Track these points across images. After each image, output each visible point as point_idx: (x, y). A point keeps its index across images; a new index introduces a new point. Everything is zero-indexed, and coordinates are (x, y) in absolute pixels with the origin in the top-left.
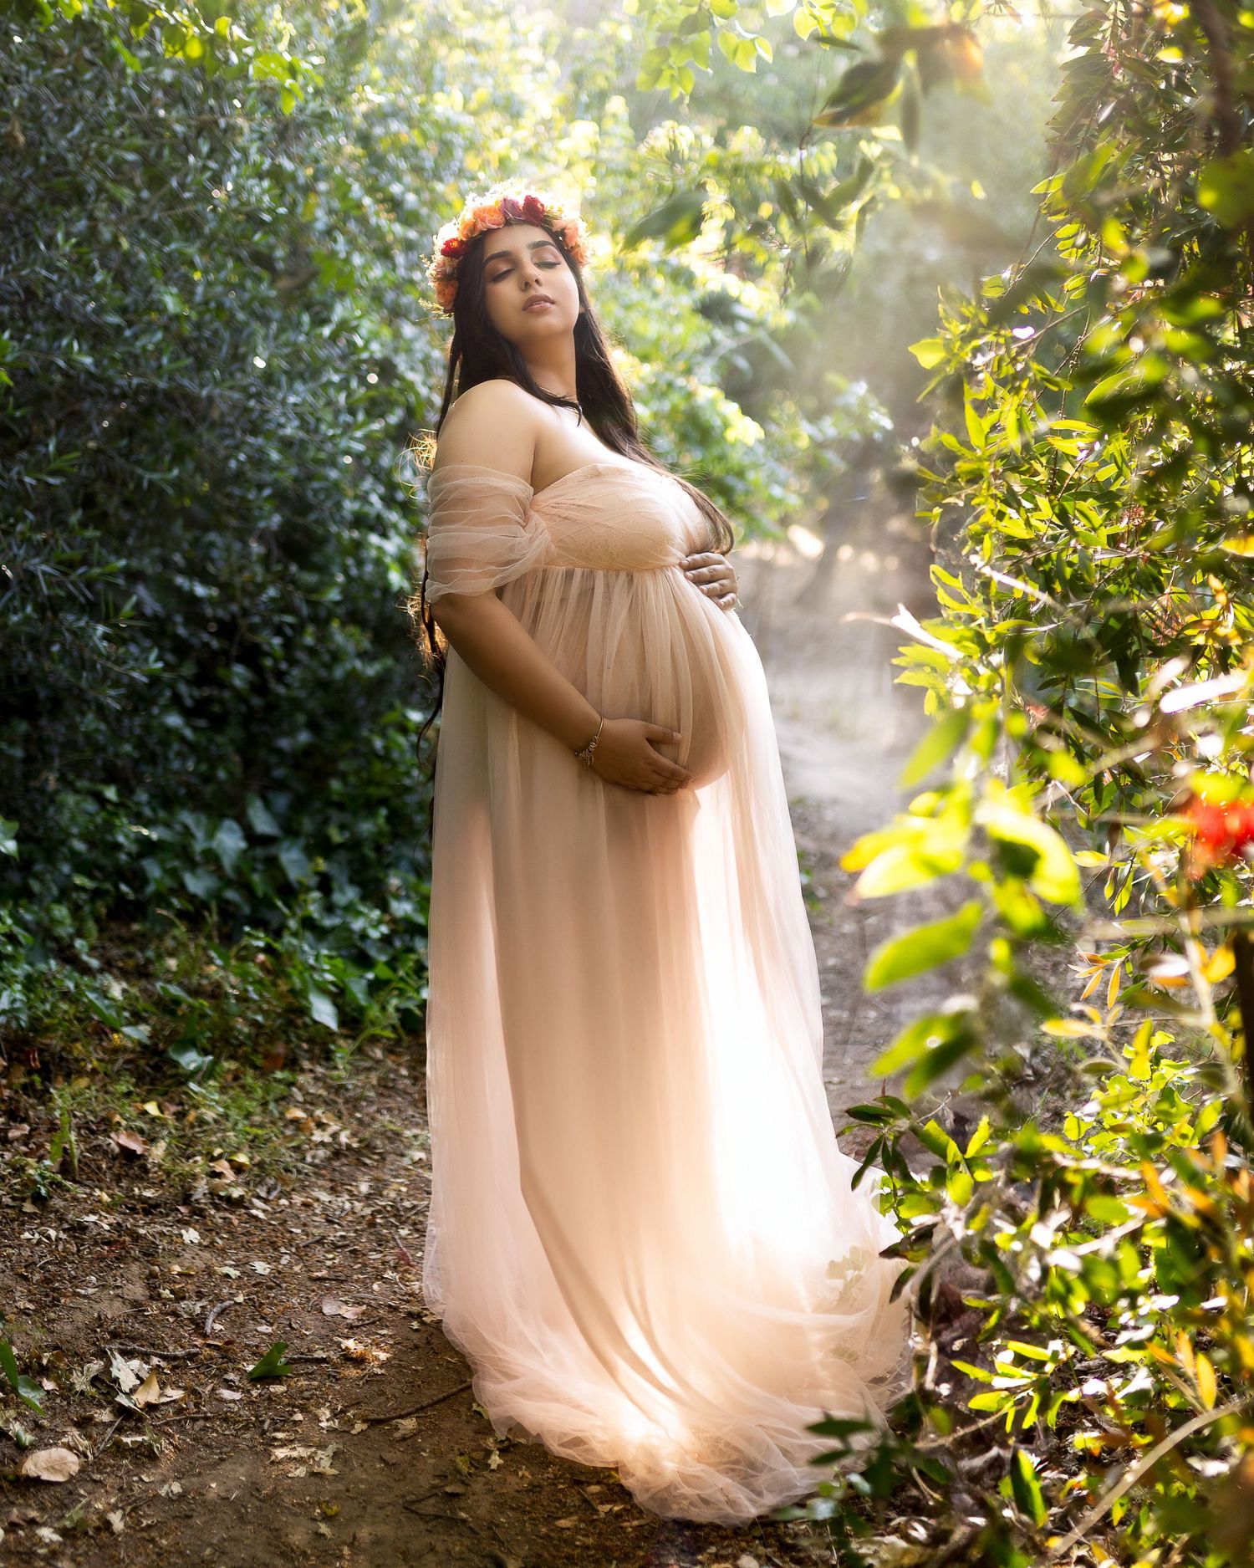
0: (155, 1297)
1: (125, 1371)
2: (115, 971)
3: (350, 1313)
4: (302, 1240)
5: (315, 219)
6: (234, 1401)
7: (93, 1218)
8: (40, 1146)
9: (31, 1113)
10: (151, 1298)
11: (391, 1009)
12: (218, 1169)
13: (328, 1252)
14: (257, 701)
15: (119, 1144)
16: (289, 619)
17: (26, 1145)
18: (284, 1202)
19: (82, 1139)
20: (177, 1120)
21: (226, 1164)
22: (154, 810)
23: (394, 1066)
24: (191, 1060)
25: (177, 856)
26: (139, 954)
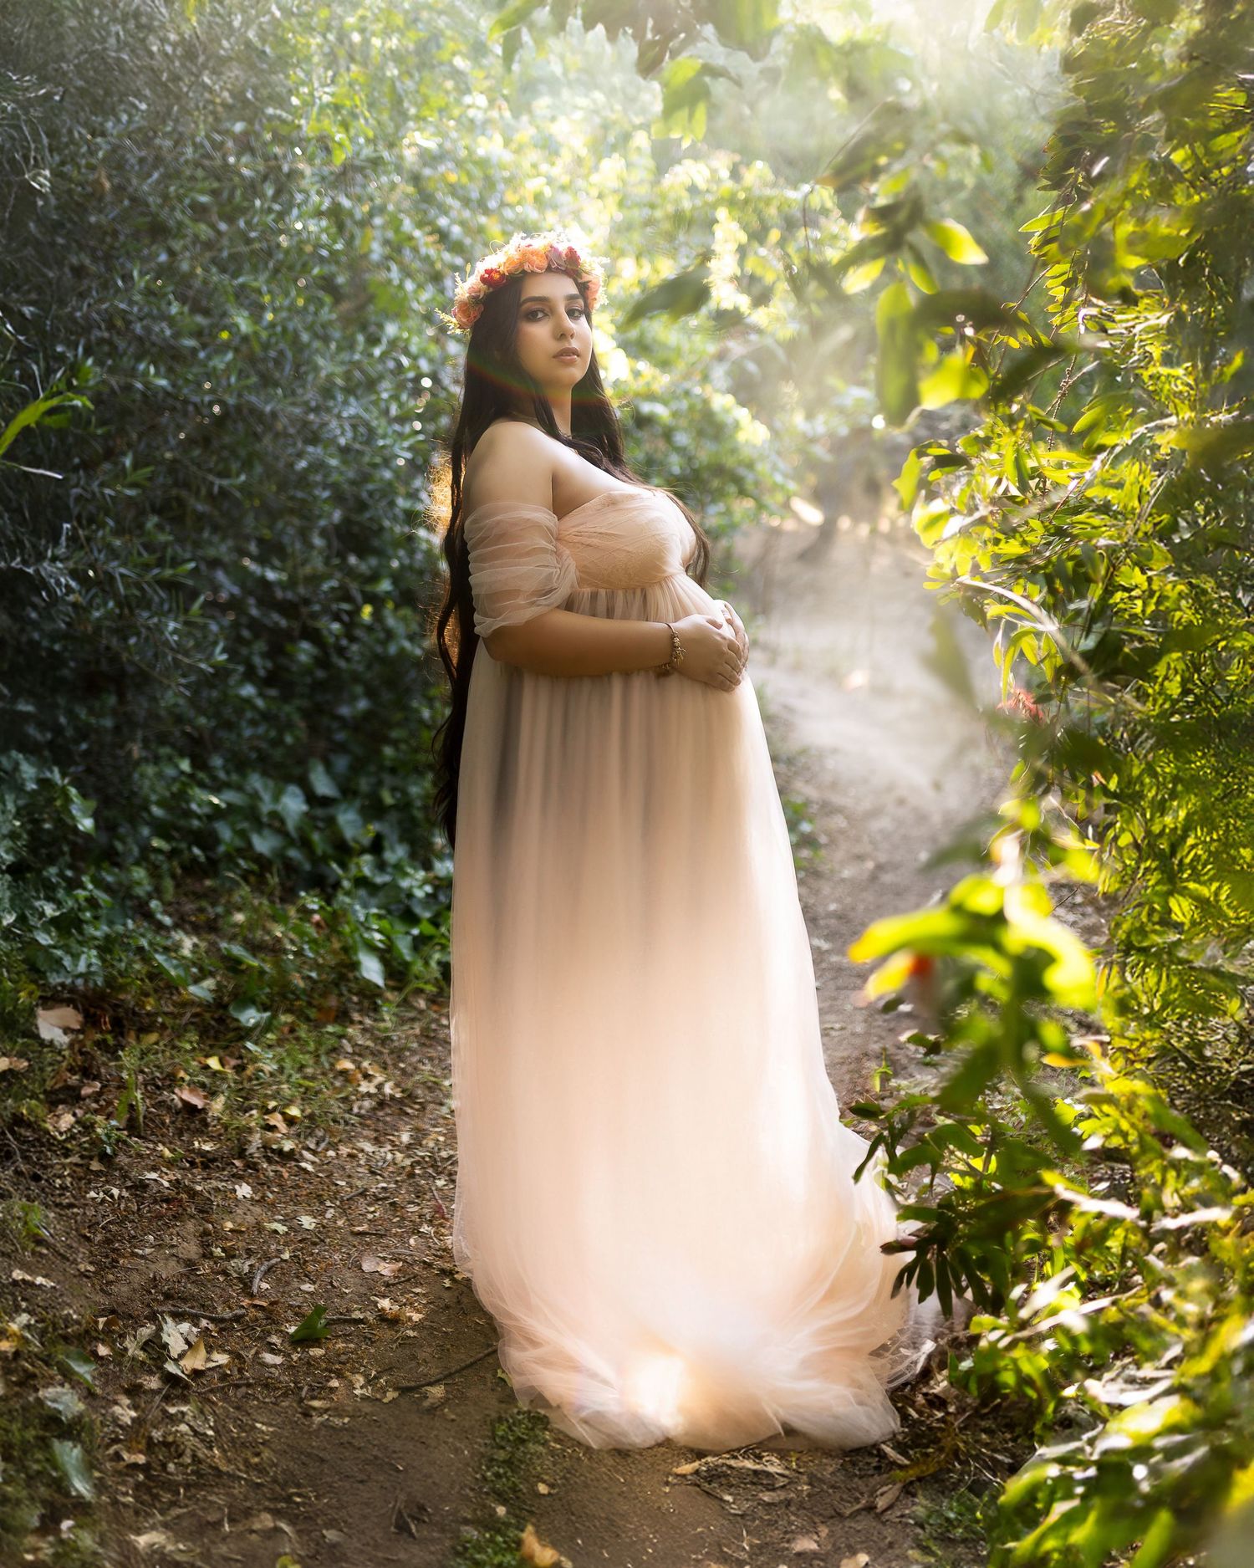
0: (208, 1255)
1: (175, 1335)
2: (187, 927)
3: (387, 1269)
4: (347, 1192)
5: (370, 251)
6: (275, 1366)
7: (154, 1175)
8: (109, 1103)
9: (103, 1071)
10: (204, 1256)
11: (433, 964)
12: (272, 1123)
13: (369, 1205)
14: (320, 674)
15: (182, 1100)
16: (346, 606)
17: (97, 1102)
18: (331, 1153)
19: (148, 1095)
20: (237, 1073)
21: (279, 1117)
22: (228, 773)
23: (435, 1016)
24: (250, 1017)
25: (246, 819)
26: (210, 909)
